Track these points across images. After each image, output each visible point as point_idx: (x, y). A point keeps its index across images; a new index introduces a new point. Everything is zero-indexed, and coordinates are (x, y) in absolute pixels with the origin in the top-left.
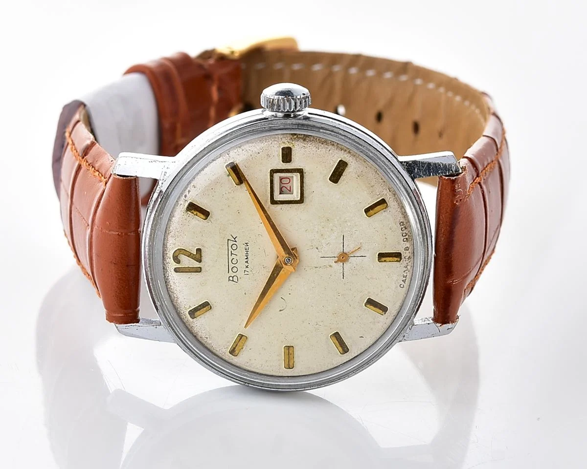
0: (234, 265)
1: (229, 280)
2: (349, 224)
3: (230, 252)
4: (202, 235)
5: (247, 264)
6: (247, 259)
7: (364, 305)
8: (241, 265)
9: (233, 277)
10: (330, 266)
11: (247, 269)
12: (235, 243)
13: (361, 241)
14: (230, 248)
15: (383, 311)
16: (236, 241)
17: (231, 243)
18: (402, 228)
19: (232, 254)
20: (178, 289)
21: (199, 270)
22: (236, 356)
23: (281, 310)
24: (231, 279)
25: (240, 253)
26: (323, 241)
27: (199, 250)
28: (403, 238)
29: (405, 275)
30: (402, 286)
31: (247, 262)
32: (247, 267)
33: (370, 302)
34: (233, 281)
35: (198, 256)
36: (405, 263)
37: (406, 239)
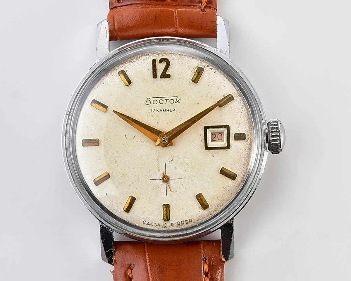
0: (158, 102)
1: (147, 98)
2: (190, 182)
3: (167, 98)
4: (180, 78)
5: (159, 111)
6: (163, 110)
7: (131, 195)
8: (158, 107)
9: (150, 101)
10: (159, 170)
11: (156, 111)
12: (175, 102)
13: (178, 192)
14: (171, 98)
15: (126, 209)
16: (176, 102)
17: (175, 99)
18: (187, 220)
19: (167, 100)
20: (140, 62)
21: (155, 76)
22: (91, 105)
23: (125, 136)
24: (148, 100)
25: (167, 106)
26: (177, 164)
27: (169, 76)
28: (180, 221)
29: (153, 224)
30: (145, 222)
31: (161, 110)
32: (157, 111)
33: (133, 200)
34: (147, 101)
35: (165, 76)
36: (162, 224)
37: (180, 224)
